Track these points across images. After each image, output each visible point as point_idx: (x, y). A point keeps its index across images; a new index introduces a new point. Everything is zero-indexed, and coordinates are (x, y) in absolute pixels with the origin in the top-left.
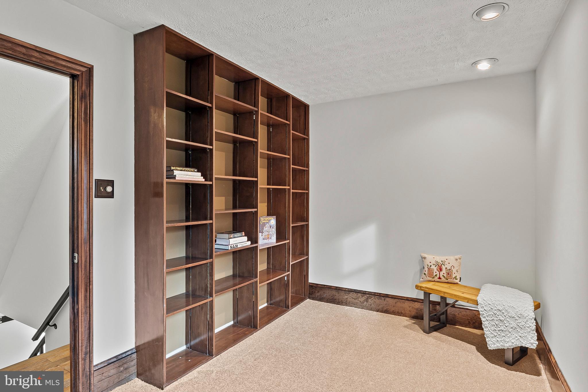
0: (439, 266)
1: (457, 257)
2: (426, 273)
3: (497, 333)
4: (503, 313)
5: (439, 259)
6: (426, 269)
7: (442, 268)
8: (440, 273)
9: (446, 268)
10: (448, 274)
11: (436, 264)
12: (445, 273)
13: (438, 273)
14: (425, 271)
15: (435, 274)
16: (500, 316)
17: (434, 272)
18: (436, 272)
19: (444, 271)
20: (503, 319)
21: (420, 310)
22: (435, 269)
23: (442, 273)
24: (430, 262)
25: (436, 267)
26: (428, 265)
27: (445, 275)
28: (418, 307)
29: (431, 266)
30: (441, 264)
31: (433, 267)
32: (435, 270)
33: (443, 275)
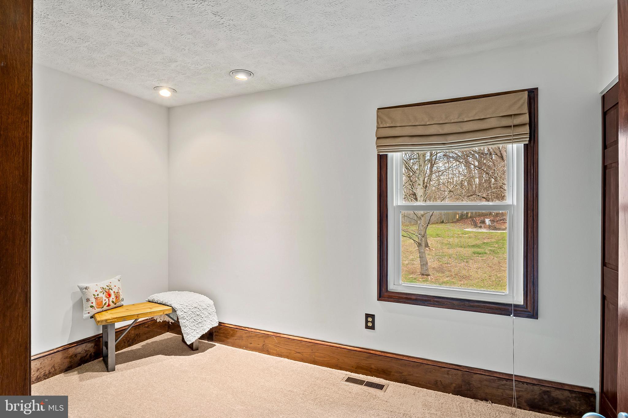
0: (106, 292)
1: (118, 277)
2: (94, 305)
3: (196, 327)
4: (198, 308)
5: (104, 284)
6: (93, 300)
7: (110, 293)
8: (109, 299)
9: (114, 292)
10: (117, 298)
11: (103, 291)
12: (114, 298)
13: (107, 300)
14: (92, 303)
15: (104, 302)
16: (197, 312)
17: (104, 300)
18: (105, 300)
19: (113, 296)
20: (199, 313)
21: (75, 356)
22: (103, 296)
23: (111, 299)
24: (96, 291)
25: (104, 295)
26: (94, 295)
27: (114, 300)
28: (73, 354)
29: (98, 295)
30: (108, 289)
31: (101, 295)
32: (104, 298)
33: (113, 300)
